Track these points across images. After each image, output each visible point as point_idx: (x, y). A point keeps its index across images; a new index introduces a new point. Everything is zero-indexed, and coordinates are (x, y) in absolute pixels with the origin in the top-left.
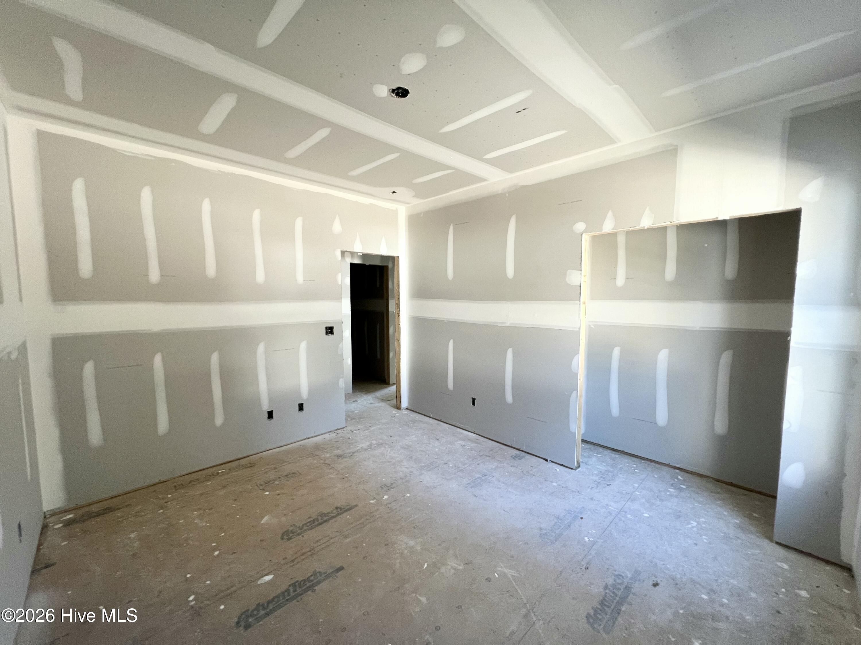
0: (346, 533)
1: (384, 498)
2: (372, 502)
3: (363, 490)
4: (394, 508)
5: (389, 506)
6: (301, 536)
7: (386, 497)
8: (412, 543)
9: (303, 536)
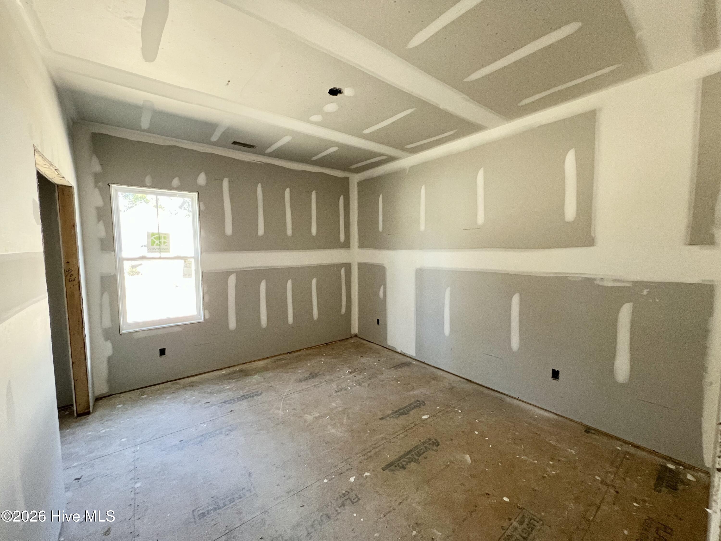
0: (385, 441)
1: (354, 477)
2: (367, 474)
3: (381, 495)
4: (344, 464)
5: (348, 466)
6: (422, 441)
7: (352, 479)
8: (333, 431)
9: (420, 441)
